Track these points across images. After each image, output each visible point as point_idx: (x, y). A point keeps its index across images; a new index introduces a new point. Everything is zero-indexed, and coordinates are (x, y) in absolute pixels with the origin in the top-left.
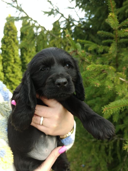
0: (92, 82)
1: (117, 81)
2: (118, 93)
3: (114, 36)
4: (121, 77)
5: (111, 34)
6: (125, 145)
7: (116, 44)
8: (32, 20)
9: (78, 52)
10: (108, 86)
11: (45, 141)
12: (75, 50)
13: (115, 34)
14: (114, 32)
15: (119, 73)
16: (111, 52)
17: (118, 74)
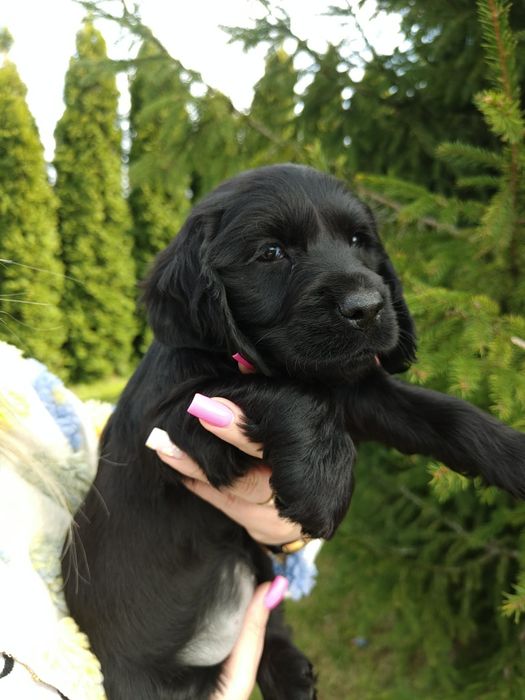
1: (501, 353)
2: (498, 407)
3: (505, 166)
5: (493, 157)
6: (506, 599)
7: (511, 200)
8: (180, 68)
10: (459, 383)
13: (510, 160)
14: (507, 150)
15: (512, 319)
17: (508, 324)
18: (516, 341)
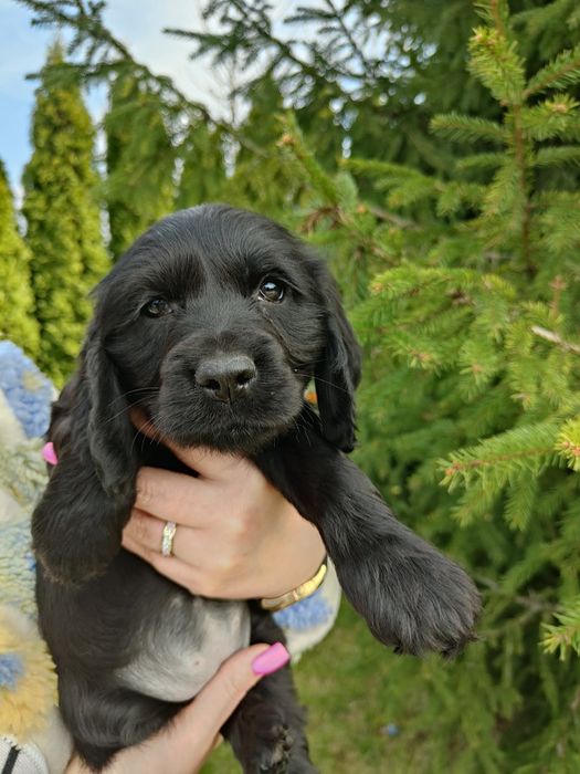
0: (401, 347)
1: (519, 342)
2: (520, 396)
3: (507, 135)
4: (542, 326)
5: (492, 129)
6: (549, 632)
7: (518, 174)
8: (147, 75)
9: (341, 215)
10: (470, 366)
11: (191, 623)
12: (330, 205)
13: (513, 129)
14: (508, 117)
15: (531, 306)
16: (496, 211)
17: (526, 311)
18: (538, 330)
